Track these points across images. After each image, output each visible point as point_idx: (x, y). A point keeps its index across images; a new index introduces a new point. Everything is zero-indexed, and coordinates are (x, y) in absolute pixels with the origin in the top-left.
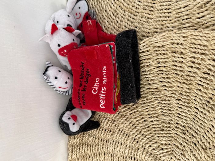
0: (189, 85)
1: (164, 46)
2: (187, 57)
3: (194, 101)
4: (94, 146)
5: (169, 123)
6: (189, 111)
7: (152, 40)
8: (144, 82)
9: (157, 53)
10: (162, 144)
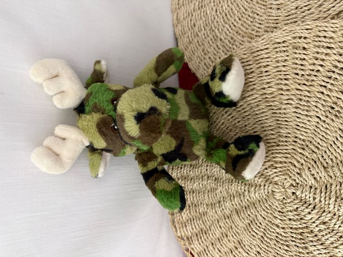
0: (310, 87)
1: (285, 42)
2: (310, 53)
3: (315, 107)
4: (197, 166)
5: (286, 136)
6: (309, 121)
7: (272, 35)
8: (258, 86)
9: (277, 50)
10: (276, 162)
